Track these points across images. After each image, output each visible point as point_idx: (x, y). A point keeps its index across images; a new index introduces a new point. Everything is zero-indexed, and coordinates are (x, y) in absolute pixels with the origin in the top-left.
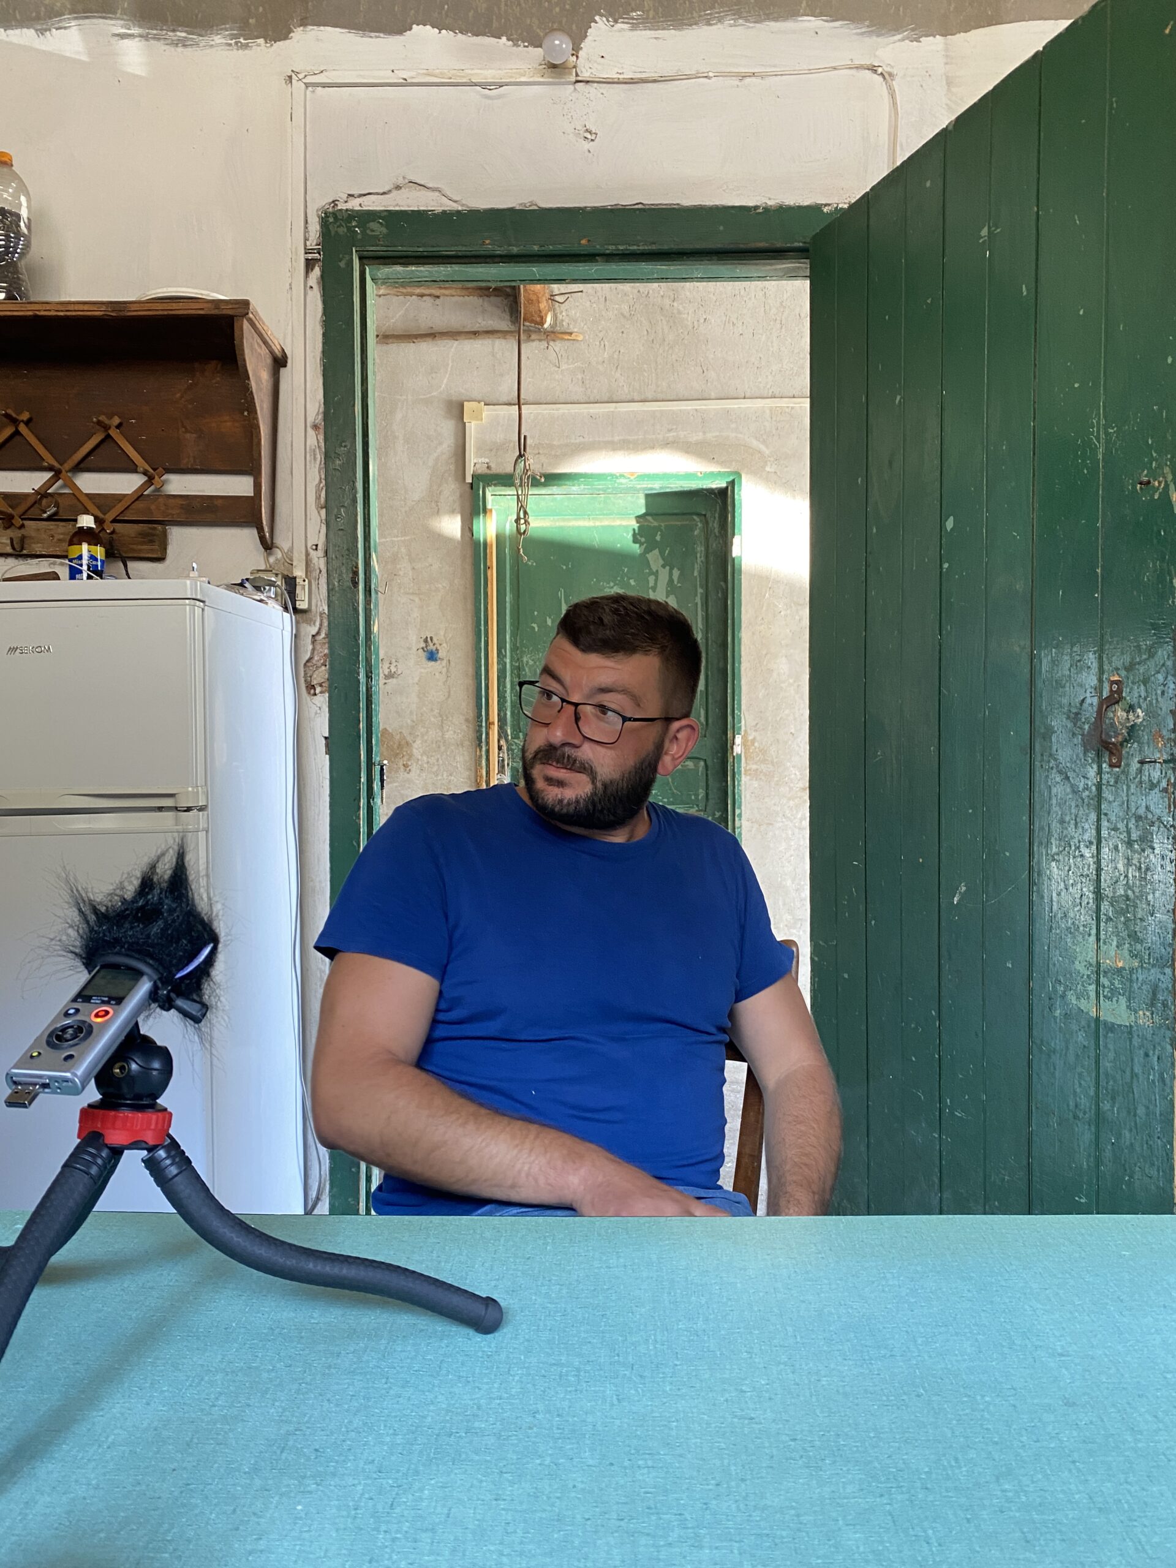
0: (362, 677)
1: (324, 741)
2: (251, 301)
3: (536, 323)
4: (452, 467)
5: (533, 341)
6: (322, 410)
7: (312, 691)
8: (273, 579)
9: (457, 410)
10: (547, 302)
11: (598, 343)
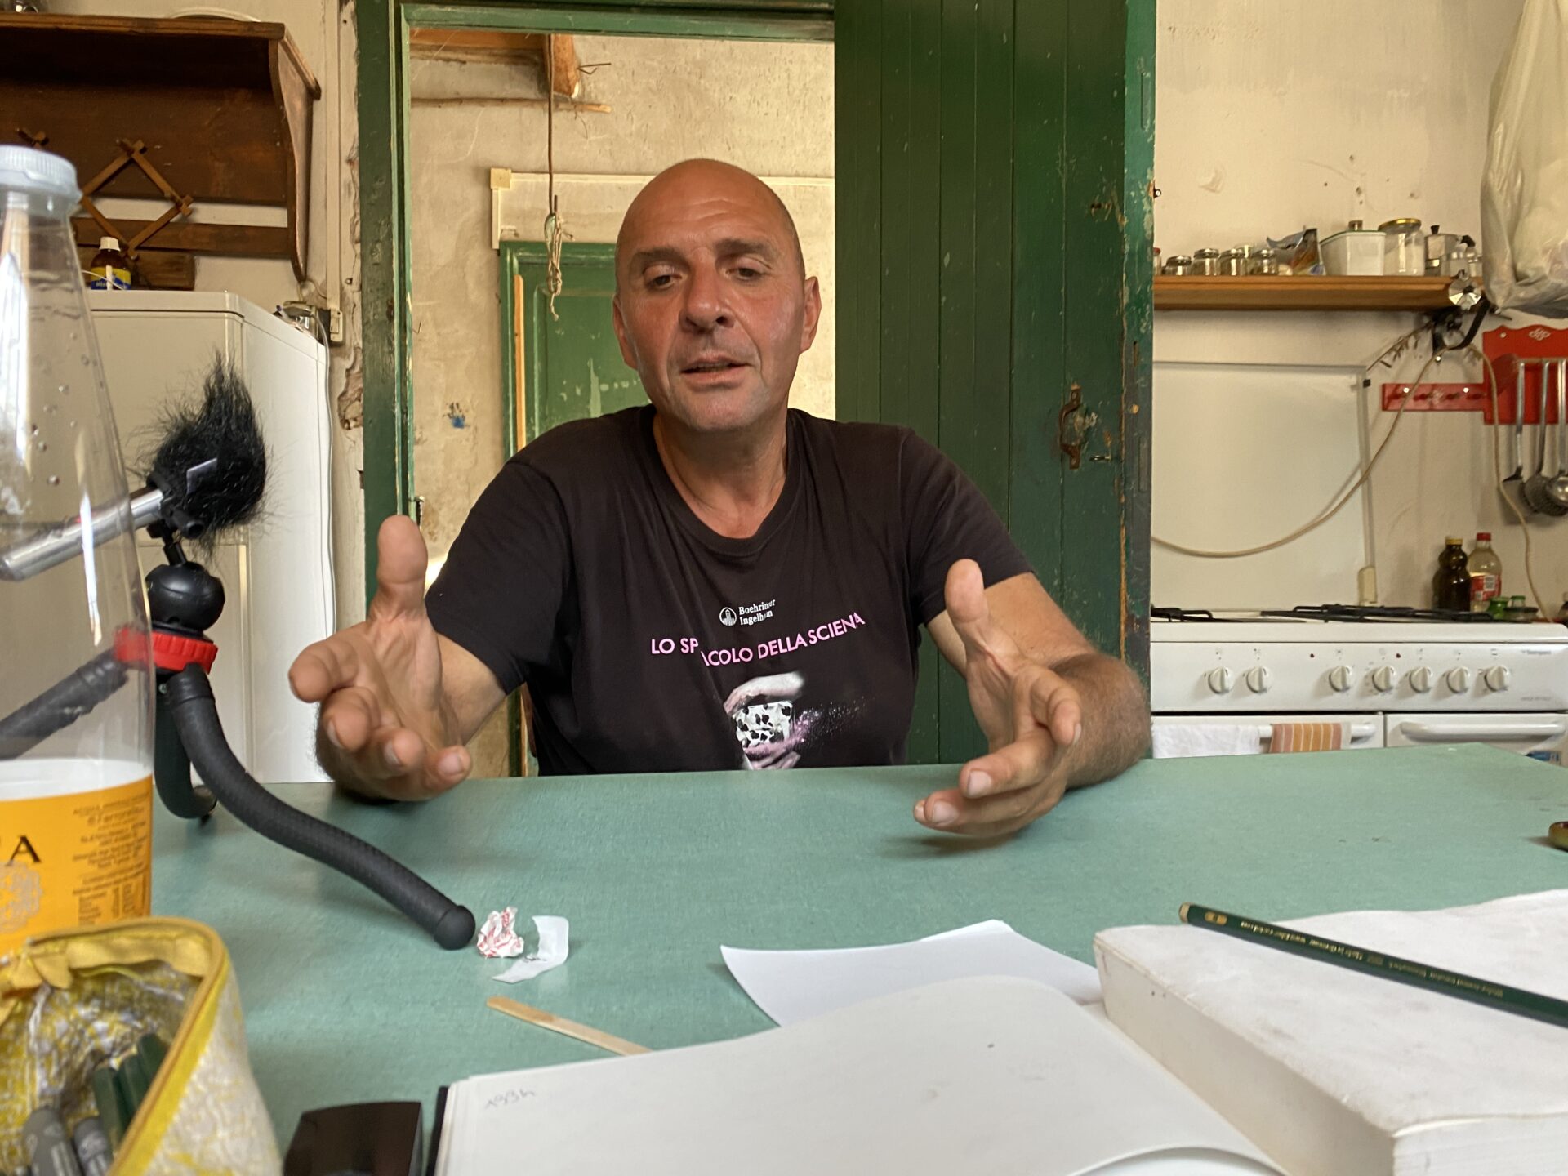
0: (397, 411)
1: (358, 475)
2: (287, 26)
3: (564, 92)
4: (478, 232)
5: (561, 110)
6: (357, 144)
7: (346, 425)
8: (307, 309)
9: (484, 177)
10: (576, 72)
11: (625, 117)
